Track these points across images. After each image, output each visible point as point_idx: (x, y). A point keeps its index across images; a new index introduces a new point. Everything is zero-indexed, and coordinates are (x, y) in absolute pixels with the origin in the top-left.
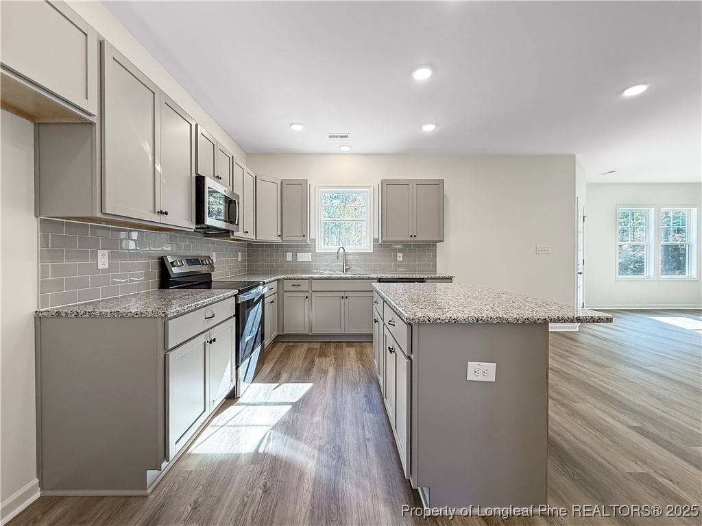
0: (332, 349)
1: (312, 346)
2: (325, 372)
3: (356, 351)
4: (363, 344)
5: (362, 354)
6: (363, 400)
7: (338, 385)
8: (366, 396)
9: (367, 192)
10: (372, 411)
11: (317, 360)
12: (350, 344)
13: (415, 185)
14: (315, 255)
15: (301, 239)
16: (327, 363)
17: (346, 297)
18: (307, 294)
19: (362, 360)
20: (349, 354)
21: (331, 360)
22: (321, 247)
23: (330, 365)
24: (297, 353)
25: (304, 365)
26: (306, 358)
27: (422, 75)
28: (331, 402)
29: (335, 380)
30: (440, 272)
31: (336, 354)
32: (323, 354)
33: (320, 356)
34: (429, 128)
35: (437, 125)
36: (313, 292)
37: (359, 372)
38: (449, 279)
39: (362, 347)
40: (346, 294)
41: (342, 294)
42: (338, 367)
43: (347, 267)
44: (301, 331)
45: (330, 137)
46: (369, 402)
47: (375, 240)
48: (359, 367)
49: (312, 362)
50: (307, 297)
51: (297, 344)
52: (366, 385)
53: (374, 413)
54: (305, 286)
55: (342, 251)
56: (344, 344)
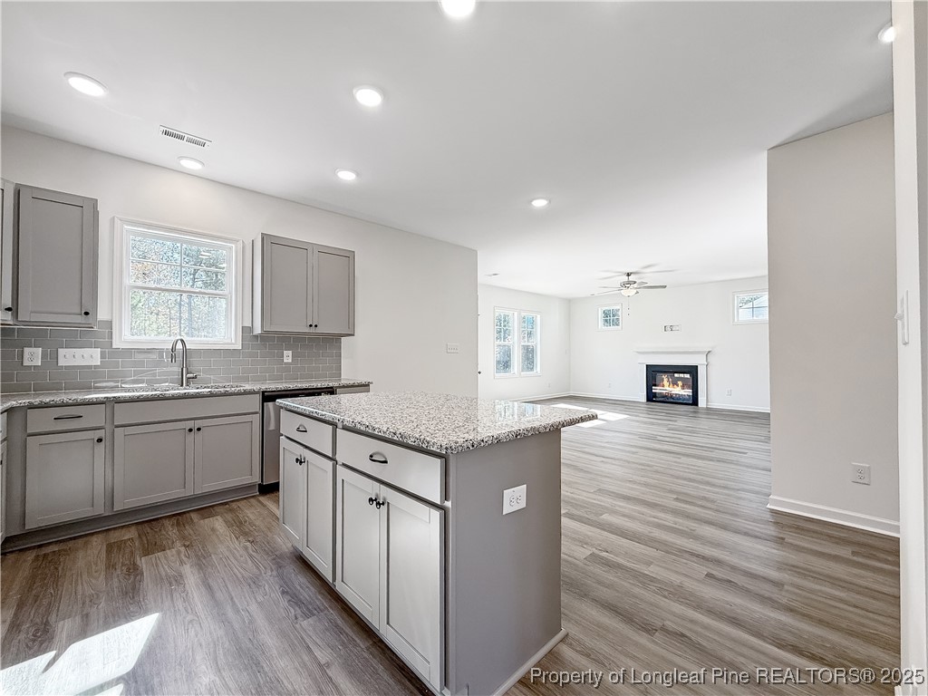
0: (171, 531)
1: (115, 537)
2: (178, 579)
3: (226, 522)
4: (234, 505)
5: (241, 523)
6: (283, 602)
7: (219, 595)
8: (283, 592)
9: (231, 248)
10: (308, 614)
11: (143, 563)
12: (206, 511)
13: (316, 252)
14: (110, 353)
15: (81, 319)
16: (172, 559)
17: (199, 429)
18: (100, 434)
19: (245, 534)
20: (213, 530)
21: (179, 553)
22: (124, 337)
23: (182, 563)
24: (81, 563)
25: (115, 582)
26: (110, 566)
27: (369, 98)
28: (221, 633)
29: (209, 588)
30: (347, 377)
31: (184, 538)
32: (150, 548)
33: (147, 552)
34: (347, 176)
35: (358, 175)
36: (117, 427)
37: (251, 556)
38: (364, 387)
39: (231, 510)
40: (198, 424)
41: (190, 424)
42: (202, 562)
43: (189, 375)
44: (84, 512)
45: (166, 133)
46: (295, 600)
47: (247, 331)
48: (246, 548)
49: (134, 570)
50: (100, 440)
51: (71, 544)
52: (275, 573)
53: (314, 615)
54: (95, 417)
55: (179, 346)
56: (194, 516)
